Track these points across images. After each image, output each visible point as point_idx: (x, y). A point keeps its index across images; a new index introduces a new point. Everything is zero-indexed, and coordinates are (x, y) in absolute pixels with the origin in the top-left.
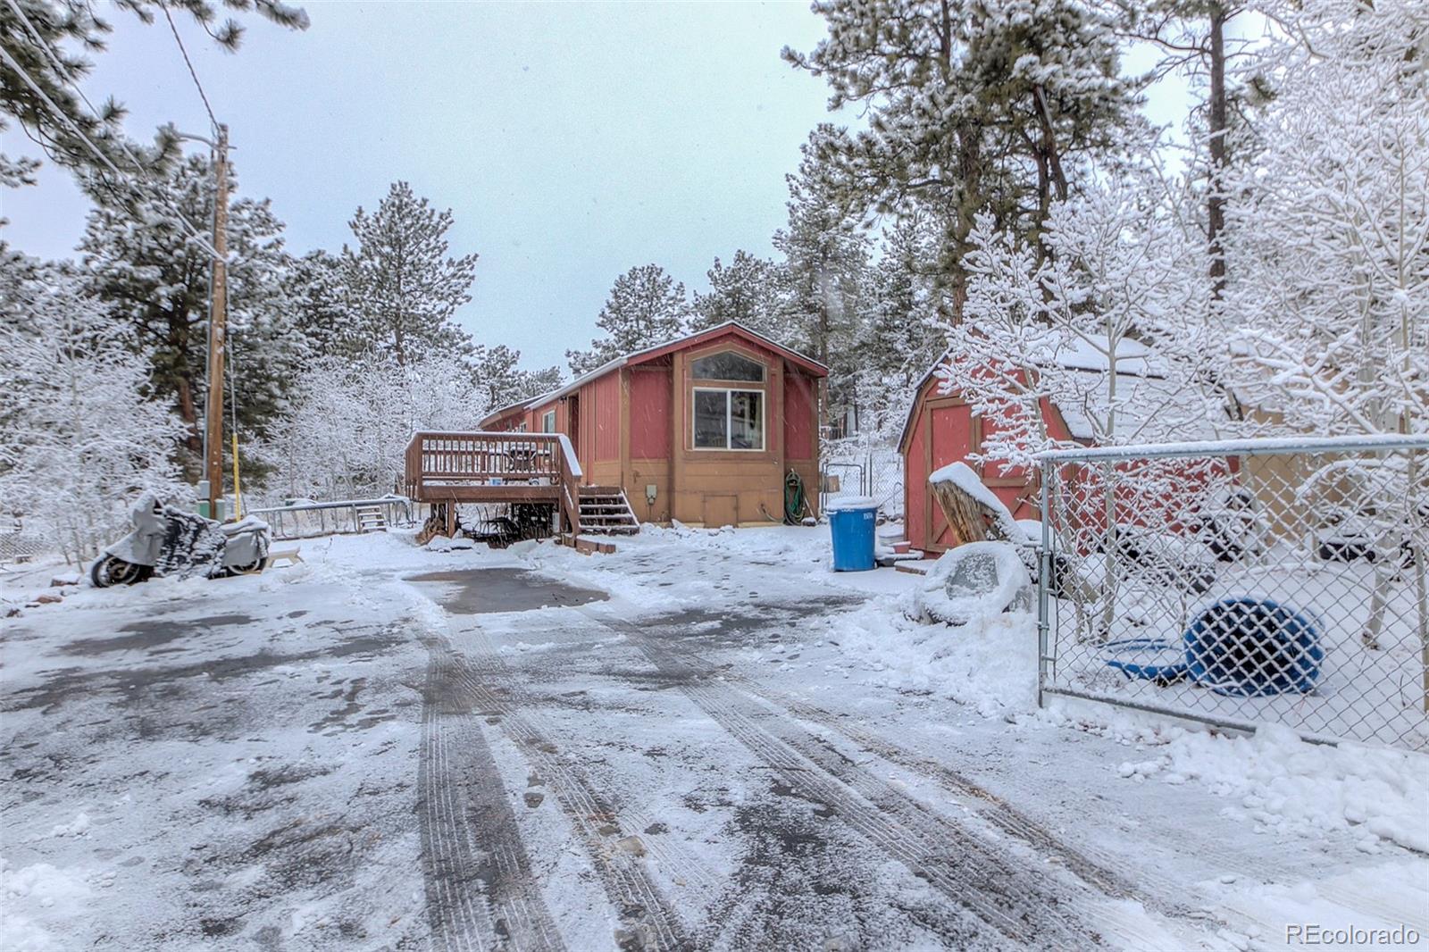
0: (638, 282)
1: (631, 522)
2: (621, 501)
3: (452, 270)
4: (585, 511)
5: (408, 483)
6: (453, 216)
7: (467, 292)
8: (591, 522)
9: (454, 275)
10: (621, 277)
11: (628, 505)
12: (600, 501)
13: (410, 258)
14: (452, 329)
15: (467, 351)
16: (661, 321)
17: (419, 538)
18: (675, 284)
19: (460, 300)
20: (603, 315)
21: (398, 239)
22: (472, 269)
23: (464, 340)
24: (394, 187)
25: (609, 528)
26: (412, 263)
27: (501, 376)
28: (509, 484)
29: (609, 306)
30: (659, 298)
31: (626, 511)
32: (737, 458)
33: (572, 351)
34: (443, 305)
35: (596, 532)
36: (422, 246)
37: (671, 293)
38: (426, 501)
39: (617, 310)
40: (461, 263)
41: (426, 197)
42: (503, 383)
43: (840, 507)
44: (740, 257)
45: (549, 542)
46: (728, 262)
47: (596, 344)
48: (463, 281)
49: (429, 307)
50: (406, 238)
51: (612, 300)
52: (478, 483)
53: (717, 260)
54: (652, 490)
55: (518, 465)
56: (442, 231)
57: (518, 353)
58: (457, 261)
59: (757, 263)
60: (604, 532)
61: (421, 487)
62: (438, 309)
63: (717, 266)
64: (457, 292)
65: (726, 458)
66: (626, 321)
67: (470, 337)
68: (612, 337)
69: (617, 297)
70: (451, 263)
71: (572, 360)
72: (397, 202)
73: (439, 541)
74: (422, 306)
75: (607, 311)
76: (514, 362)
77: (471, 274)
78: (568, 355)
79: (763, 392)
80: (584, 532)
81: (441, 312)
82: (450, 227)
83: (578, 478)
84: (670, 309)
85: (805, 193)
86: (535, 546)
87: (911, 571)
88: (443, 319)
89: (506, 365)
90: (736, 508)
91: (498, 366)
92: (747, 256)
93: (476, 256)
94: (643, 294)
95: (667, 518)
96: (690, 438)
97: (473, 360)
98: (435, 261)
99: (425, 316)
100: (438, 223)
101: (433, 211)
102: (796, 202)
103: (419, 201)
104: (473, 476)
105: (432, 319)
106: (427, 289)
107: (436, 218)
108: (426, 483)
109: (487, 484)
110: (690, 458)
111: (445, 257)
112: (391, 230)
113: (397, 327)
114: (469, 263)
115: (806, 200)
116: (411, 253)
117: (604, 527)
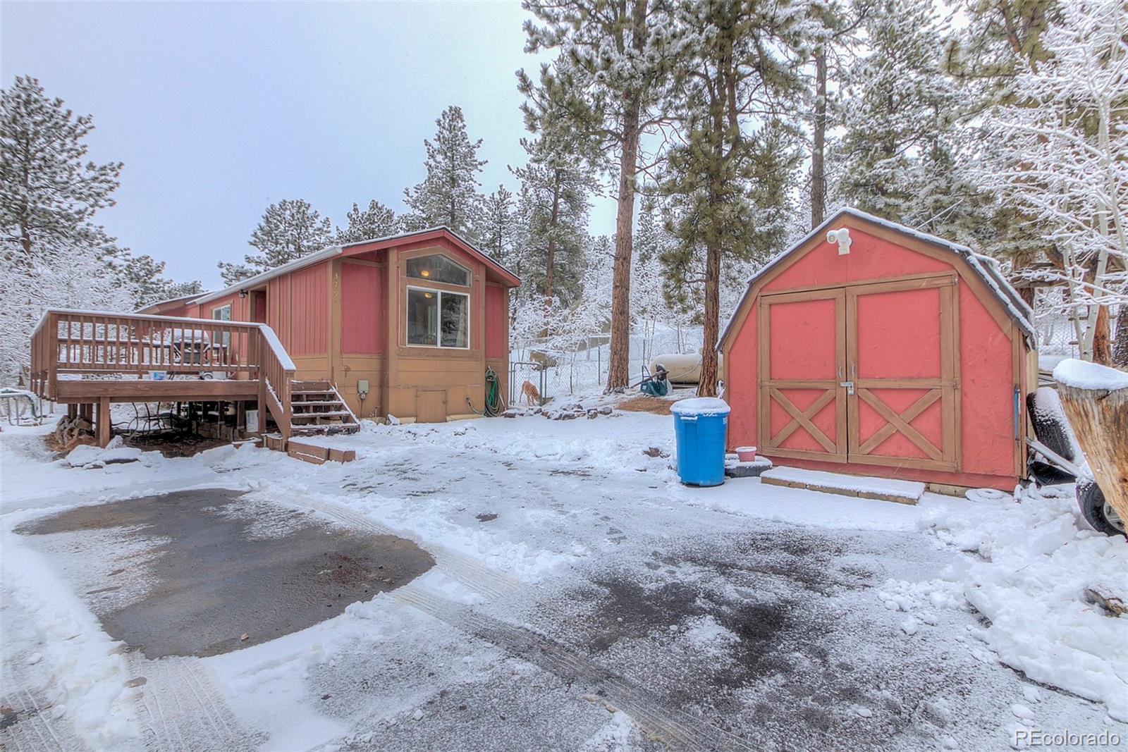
0: (288, 212)
1: (347, 419)
2: (332, 397)
3: (92, 174)
4: (298, 409)
5: (35, 376)
6: (94, 122)
7: (110, 195)
8: (304, 421)
9: (95, 179)
10: (272, 206)
11: (343, 401)
12: (309, 397)
13: (39, 155)
14: (93, 229)
15: (110, 252)
16: (309, 247)
17: (50, 440)
18: (322, 218)
19: (102, 202)
20: (255, 235)
21: (25, 133)
22: (117, 175)
23: (106, 241)
24: (19, 80)
25: (326, 427)
26: (43, 159)
27: (145, 282)
28: (177, 379)
29: (262, 229)
30: (307, 228)
31: (340, 407)
32: (446, 355)
33: (225, 263)
34: (81, 205)
35: (309, 434)
36: (57, 145)
37: (318, 224)
38: (61, 400)
39: (269, 233)
40: (103, 168)
41: (61, 98)
42: (147, 288)
43: (702, 411)
44: (374, 205)
45: (248, 445)
46: (364, 209)
47: (249, 260)
48: (105, 185)
49: (65, 206)
50: (36, 133)
51: (263, 224)
52: (133, 378)
53: (355, 205)
54: (364, 386)
55: (187, 358)
56: (80, 135)
57: (163, 263)
58: (98, 165)
59: (388, 212)
60: (320, 432)
61: (55, 383)
62: (76, 208)
63: (355, 210)
64: (98, 194)
65: (435, 355)
66: (277, 243)
67: (113, 240)
68: (264, 255)
69: (268, 222)
70: (91, 166)
71: (224, 270)
72: (24, 96)
73: (83, 453)
74: (54, 204)
75: (259, 233)
76: (159, 271)
77: (115, 180)
78: (221, 266)
79: (469, 295)
80: (296, 433)
81: (79, 212)
82: (90, 132)
83: (291, 373)
84: (317, 237)
85: (439, 158)
86: (232, 453)
87: (791, 485)
88: (81, 219)
89: (150, 273)
90: (445, 402)
91: (142, 273)
92: (379, 205)
93: (121, 165)
94: (294, 223)
95: (382, 414)
96: (404, 335)
97: (118, 261)
98: (73, 162)
99: (59, 213)
100: (76, 126)
101: (69, 113)
102: (432, 162)
103: (53, 101)
104: (129, 369)
105: (68, 218)
106: (64, 188)
107: (73, 121)
108: (61, 377)
109: (145, 378)
110: (403, 354)
111: (85, 160)
112: (15, 120)
113: (23, 219)
114: (112, 170)
115: (440, 163)
116: (42, 150)
117: (319, 427)
